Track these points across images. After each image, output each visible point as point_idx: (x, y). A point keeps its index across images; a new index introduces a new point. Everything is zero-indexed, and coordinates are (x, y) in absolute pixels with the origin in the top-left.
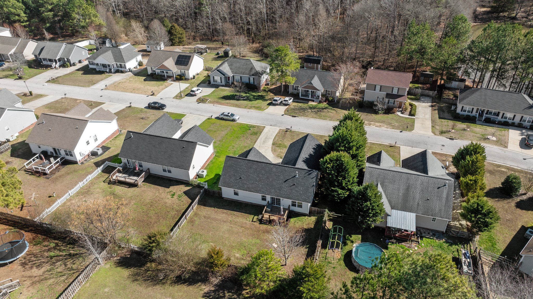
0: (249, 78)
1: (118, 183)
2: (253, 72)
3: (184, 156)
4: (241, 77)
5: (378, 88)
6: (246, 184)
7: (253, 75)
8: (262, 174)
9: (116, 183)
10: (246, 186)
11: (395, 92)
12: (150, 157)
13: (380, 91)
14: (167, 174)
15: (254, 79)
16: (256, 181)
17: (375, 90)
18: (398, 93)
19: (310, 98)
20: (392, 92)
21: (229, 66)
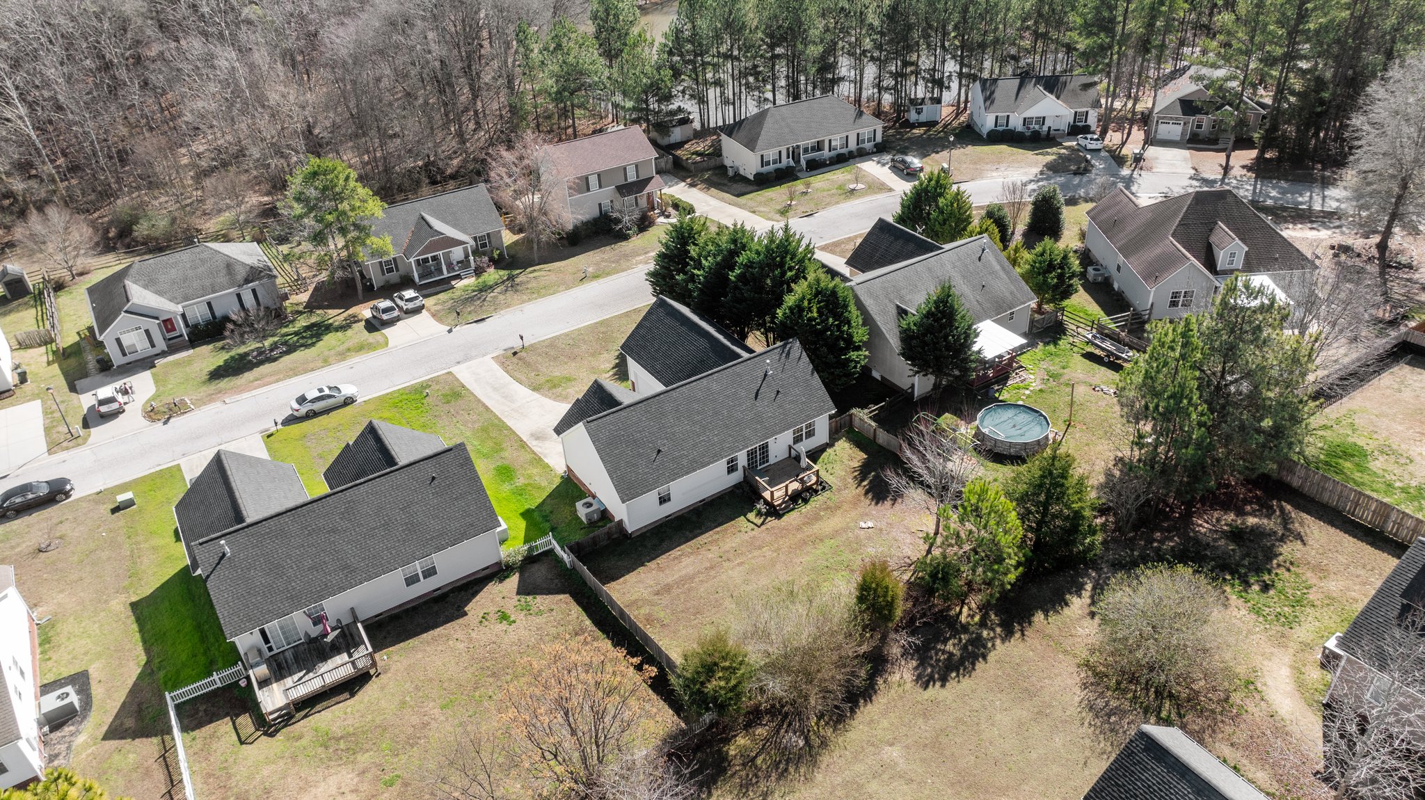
0: (239, 296)
1: (298, 710)
2: (241, 274)
3: (456, 499)
4: (209, 304)
5: (593, 181)
6: (681, 456)
7: (247, 281)
8: (698, 413)
9: (292, 717)
10: (685, 462)
11: (632, 177)
12: (347, 567)
13: (600, 187)
14: (425, 586)
15: (254, 291)
16: (699, 436)
17: (588, 190)
18: (638, 177)
19: (446, 274)
20: (626, 179)
21: (146, 287)
